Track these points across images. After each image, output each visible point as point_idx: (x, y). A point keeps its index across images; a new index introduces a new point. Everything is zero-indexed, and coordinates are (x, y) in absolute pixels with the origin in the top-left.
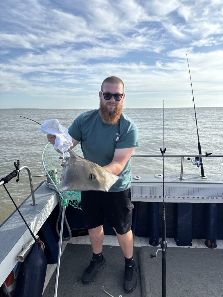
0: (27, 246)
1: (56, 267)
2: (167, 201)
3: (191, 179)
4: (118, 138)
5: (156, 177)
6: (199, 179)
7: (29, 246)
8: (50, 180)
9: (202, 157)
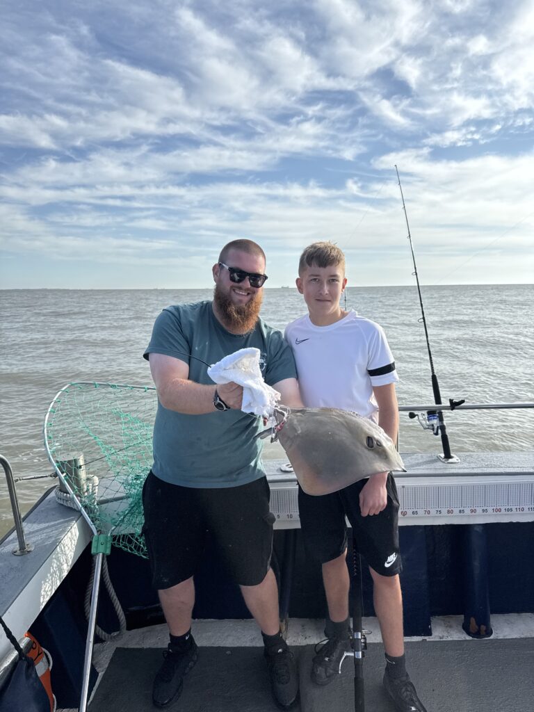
3: (418, 464)
6: (439, 464)
8: (65, 485)
9: (443, 411)
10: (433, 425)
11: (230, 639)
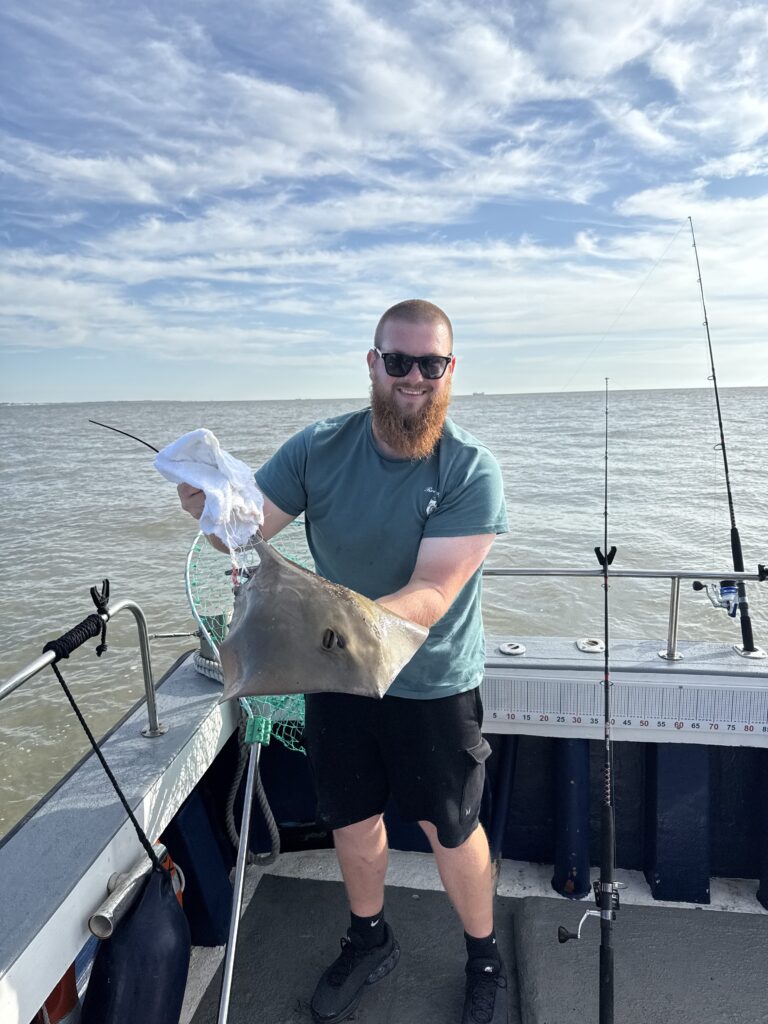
0: (123, 882)
1: (222, 956)
2: (618, 735)
3: (703, 657)
4: (433, 503)
5: (579, 649)
6: (735, 659)
7: (132, 880)
8: (211, 648)
9: (745, 581)
10: (728, 602)
11: (418, 878)
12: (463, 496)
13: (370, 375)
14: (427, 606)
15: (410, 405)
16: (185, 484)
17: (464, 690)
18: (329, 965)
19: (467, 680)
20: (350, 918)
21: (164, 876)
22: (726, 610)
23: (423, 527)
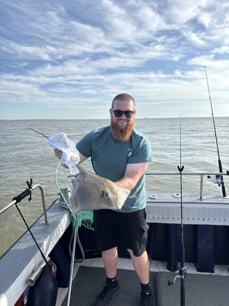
0: (37, 269)
1: (67, 291)
2: (185, 222)
3: (211, 199)
4: (131, 153)
5: (174, 197)
6: (220, 199)
7: (40, 268)
8: (63, 198)
9: (223, 176)
10: (218, 182)
11: (127, 266)
12: (139, 151)
13: (111, 116)
14: (129, 184)
15: (122, 126)
16: (56, 148)
17: (141, 209)
18: (100, 293)
19: (142, 206)
20: (106, 279)
21: (50, 267)
22: (217, 184)
23: (128, 161)
